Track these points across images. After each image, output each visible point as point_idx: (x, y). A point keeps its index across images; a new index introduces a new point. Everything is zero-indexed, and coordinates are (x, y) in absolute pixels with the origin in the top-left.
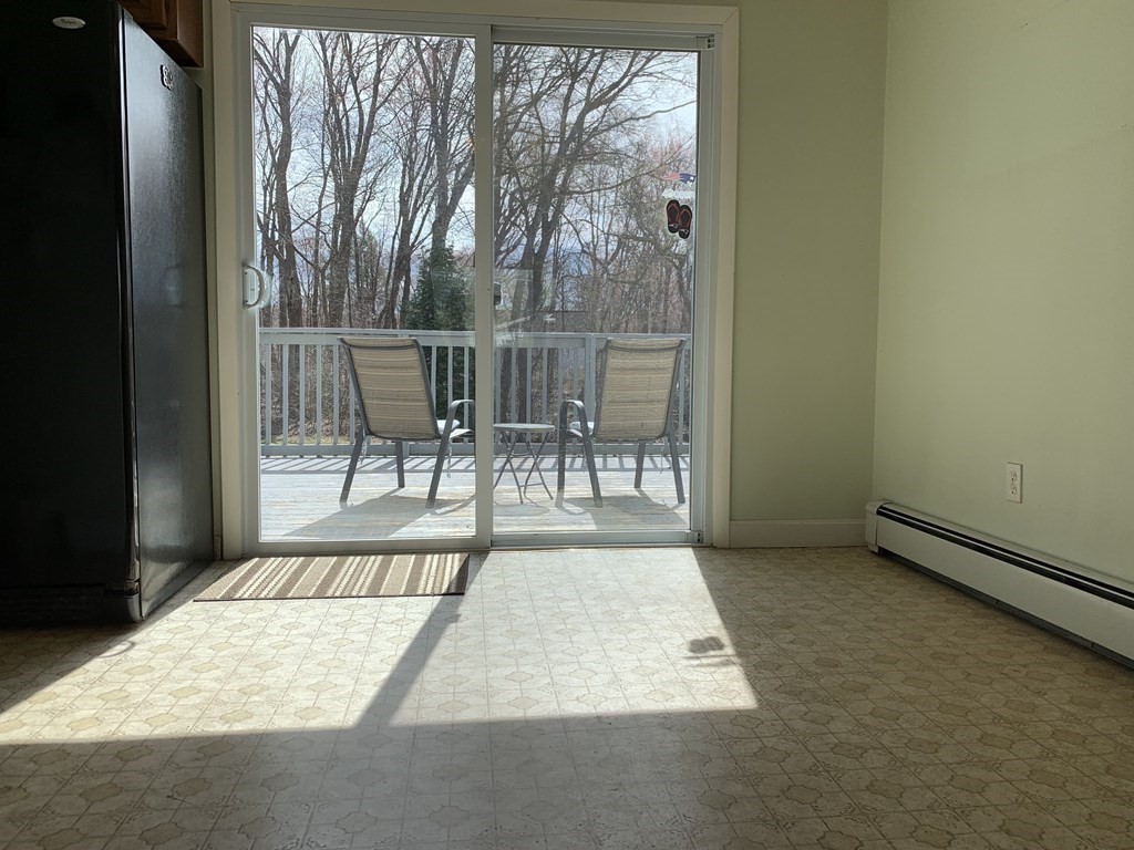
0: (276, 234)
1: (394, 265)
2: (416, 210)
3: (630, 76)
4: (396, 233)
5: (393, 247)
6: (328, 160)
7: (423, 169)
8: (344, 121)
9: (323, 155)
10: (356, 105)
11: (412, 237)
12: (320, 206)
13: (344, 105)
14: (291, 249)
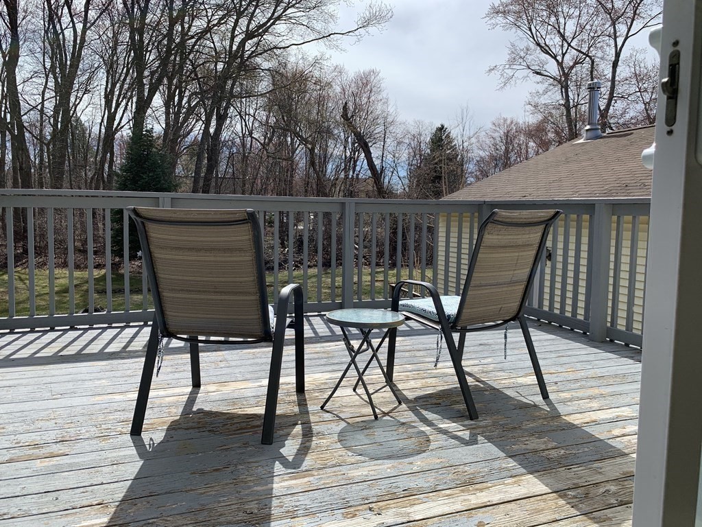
0: (8, 116)
1: (101, 144)
2: (118, 105)
3: (275, 19)
4: (102, 121)
5: (100, 131)
6: (48, 65)
7: (123, 75)
8: (61, 36)
9: (44, 61)
10: (71, 24)
11: (116, 123)
12: (43, 98)
13: (61, 25)
14: (21, 127)
